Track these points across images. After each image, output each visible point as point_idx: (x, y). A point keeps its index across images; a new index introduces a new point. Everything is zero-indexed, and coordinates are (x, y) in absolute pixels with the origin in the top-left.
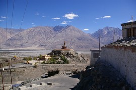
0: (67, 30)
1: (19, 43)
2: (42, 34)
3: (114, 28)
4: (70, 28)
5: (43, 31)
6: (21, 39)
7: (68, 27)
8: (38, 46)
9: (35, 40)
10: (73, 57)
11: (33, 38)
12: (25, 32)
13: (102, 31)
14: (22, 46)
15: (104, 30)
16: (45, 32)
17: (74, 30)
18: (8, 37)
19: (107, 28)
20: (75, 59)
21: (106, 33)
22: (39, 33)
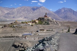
0: (40, 9)
1: (12, 16)
2: (26, 11)
3: (68, 8)
4: (42, 8)
5: (26, 9)
6: (13, 13)
7: (41, 7)
8: (23, 18)
9: (21, 14)
10: (51, 21)
11: (20, 13)
12: (15, 10)
13: (61, 10)
14: (14, 17)
15: (62, 9)
16: (27, 10)
17: (44, 9)
18: (6, 12)
19: (64, 8)
20: (52, 22)
21: (63, 11)
22: (24, 10)
